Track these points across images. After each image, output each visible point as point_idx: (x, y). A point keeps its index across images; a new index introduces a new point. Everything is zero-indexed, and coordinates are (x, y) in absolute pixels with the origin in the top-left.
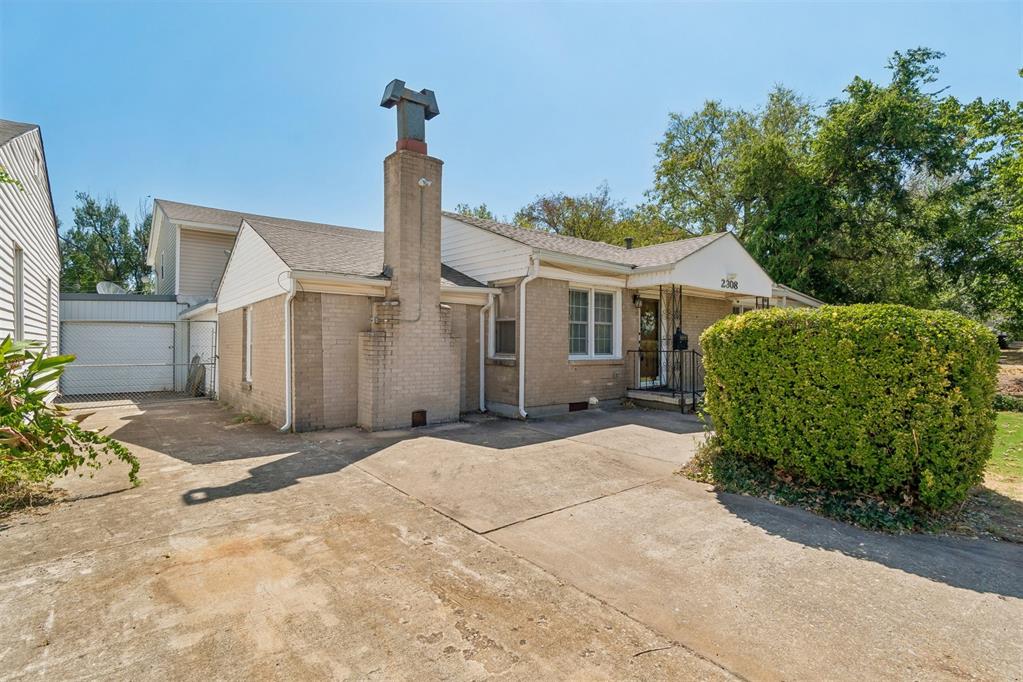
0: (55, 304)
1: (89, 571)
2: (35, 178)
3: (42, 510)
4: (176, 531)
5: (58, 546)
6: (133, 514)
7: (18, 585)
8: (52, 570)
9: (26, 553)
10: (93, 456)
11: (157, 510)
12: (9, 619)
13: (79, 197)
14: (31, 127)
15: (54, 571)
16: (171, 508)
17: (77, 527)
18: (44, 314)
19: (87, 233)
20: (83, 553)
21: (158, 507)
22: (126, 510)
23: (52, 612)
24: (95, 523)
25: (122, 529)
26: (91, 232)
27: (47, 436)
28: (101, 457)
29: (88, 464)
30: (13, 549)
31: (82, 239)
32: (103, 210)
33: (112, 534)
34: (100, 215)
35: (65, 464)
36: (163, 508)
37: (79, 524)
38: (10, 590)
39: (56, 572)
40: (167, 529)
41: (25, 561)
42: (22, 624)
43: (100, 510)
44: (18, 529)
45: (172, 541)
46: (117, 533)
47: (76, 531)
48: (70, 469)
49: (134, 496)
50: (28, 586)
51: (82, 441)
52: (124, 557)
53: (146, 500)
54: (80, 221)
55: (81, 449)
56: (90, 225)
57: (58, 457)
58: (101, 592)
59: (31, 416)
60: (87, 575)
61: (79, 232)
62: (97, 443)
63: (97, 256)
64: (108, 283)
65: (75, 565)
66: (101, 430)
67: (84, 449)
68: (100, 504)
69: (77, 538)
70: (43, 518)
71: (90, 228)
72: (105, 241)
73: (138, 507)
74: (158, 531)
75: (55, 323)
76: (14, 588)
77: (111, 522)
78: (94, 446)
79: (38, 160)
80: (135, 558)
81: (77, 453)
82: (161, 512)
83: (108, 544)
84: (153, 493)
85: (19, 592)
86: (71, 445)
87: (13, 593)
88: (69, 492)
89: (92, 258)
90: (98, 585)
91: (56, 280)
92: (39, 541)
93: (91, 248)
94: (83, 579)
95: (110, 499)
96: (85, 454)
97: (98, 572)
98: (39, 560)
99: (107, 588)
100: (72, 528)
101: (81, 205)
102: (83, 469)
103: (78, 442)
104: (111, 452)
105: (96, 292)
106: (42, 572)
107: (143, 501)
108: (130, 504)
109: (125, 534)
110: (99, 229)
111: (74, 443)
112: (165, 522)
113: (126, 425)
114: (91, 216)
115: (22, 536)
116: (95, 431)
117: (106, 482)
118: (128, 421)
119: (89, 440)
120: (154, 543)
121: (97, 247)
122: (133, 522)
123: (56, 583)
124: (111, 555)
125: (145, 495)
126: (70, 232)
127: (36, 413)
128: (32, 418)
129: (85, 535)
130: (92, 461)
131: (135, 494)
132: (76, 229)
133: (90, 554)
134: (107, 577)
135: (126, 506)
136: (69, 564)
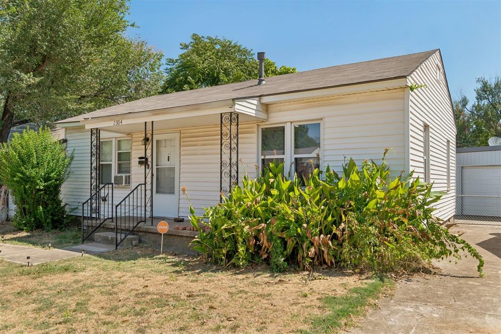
0: (454, 156)
1: (437, 316)
2: (437, 81)
3: (428, 276)
4: (492, 313)
5: (428, 298)
6: (471, 294)
7: (406, 309)
8: (421, 308)
9: (414, 296)
10: (456, 251)
11: (486, 296)
12: (398, 323)
13: (478, 81)
14: (434, 52)
15: (423, 309)
16: (496, 298)
17: (440, 291)
18: (445, 163)
19: (484, 104)
20: (437, 305)
21: (487, 294)
22: (468, 290)
23: (414, 328)
24: (449, 292)
25: (462, 301)
26: (486, 103)
27: (433, 235)
28: (460, 252)
29: (454, 256)
30: (410, 291)
31: (481, 109)
32: (493, 86)
33: (455, 301)
34: (491, 90)
35: (442, 253)
36: (489, 296)
37: (441, 290)
38: (402, 310)
39: (423, 310)
40: (487, 310)
41: (413, 299)
42: (402, 327)
43: (454, 286)
44: (415, 282)
45: (487, 318)
46: (458, 301)
47: (439, 293)
48: (444, 256)
49: (475, 284)
50: (410, 312)
51: (450, 241)
52: (456, 316)
53: (482, 288)
54: (480, 98)
55: (450, 245)
56: (485, 98)
57: (438, 249)
58: (439, 329)
59: (425, 222)
60: (435, 317)
61: (478, 105)
62: (458, 243)
63: (490, 120)
64: (496, 138)
65: (432, 310)
66: (459, 235)
67: (451, 246)
68: (455, 282)
69: (438, 297)
70: (426, 281)
71: (486, 100)
72: (495, 108)
73: (475, 290)
74: (481, 308)
75: (453, 167)
76: (404, 310)
77: (457, 294)
78: (456, 244)
79: (440, 70)
80: (462, 319)
81: (448, 247)
82: (488, 298)
83: (451, 305)
84: (488, 285)
85: (405, 313)
86: (445, 242)
87: (403, 312)
88: (443, 271)
89: (487, 122)
90: (438, 325)
91: (453, 141)
92: (421, 292)
93: (486, 113)
94: (433, 318)
95: (462, 281)
96: (452, 249)
97: (441, 318)
98: (417, 301)
99: (442, 328)
100: (437, 291)
101: (479, 86)
102: (451, 258)
103: (448, 241)
104: (466, 250)
105: (489, 145)
106: (417, 307)
107: (480, 288)
108: (472, 287)
109: (462, 303)
110: (491, 100)
111: (446, 241)
112: (488, 305)
113: (491, 239)
114: (485, 92)
115: (415, 287)
116: (457, 235)
117: (463, 270)
118: (494, 236)
119: (453, 241)
120: (476, 314)
121: (489, 112)
122: (469, 298)
123: (421, 315)
124: (450, 312)
125: (482, 285)
126: (474, 106)
127: (427, 221)
128: (425, 223)
129: (442, 297)
130: (455, 254)
131: (477, 282)
132: (477, 103)
133: (441, 307)
134: (444, 322)
135: (469, 288)
136: (430, 309)
